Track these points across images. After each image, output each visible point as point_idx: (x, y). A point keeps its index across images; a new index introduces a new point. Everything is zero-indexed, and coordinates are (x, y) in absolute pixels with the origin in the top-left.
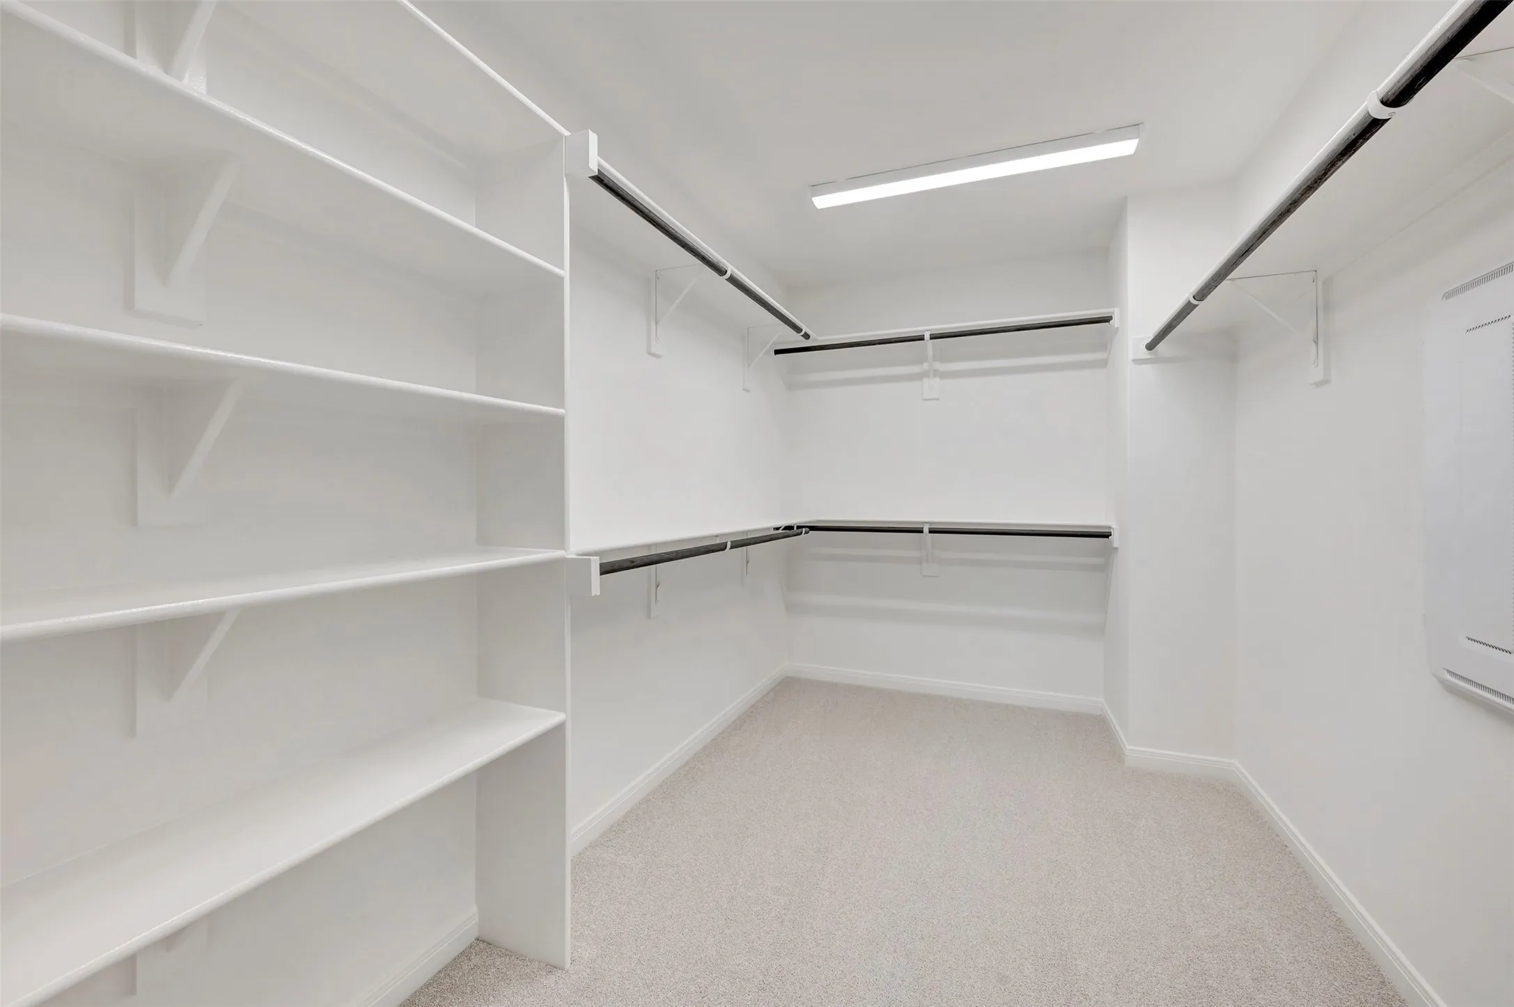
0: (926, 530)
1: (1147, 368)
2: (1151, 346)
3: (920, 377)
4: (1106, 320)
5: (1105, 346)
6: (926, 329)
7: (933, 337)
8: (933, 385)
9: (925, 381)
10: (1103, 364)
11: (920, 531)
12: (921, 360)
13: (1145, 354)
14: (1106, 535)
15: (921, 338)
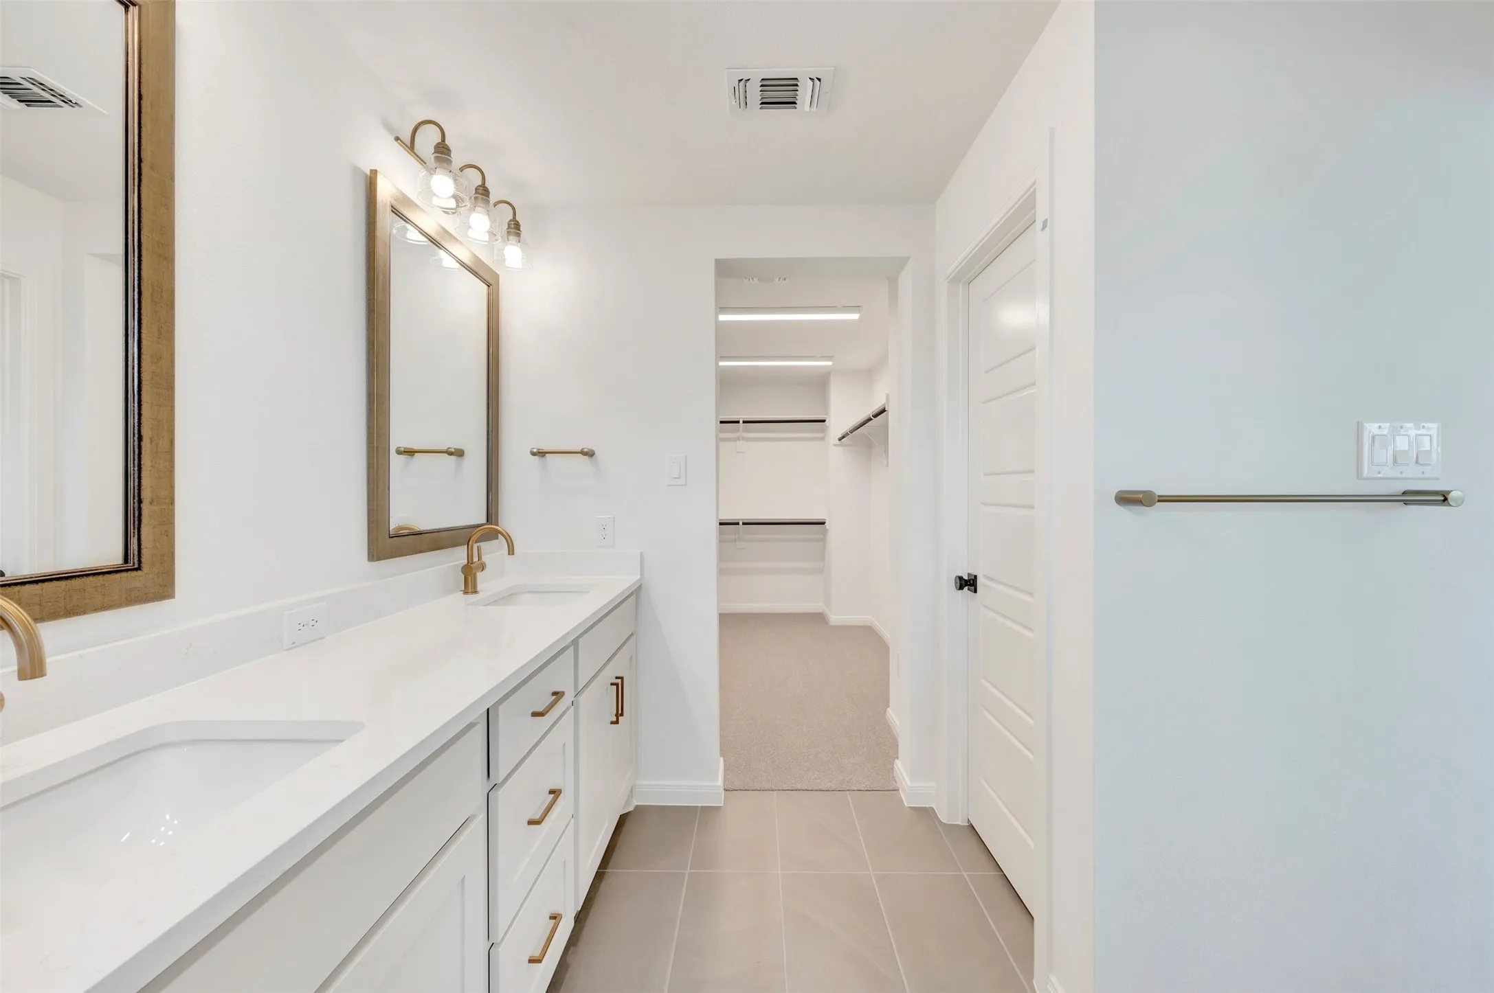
0: (741, 523)
1: (840, 449)
2: (840, 439)
3: (734, 440)
4: (824, 421)
5: (824, 431)
6: (741, 418)
7: (744, 422)
8: (741, 444)
9: (738, 442)
10: (823, 439)
11: (738, 524)
12: (737, 431)
13: (838, 442)
14: (823, 523)
15: (738, 422)
